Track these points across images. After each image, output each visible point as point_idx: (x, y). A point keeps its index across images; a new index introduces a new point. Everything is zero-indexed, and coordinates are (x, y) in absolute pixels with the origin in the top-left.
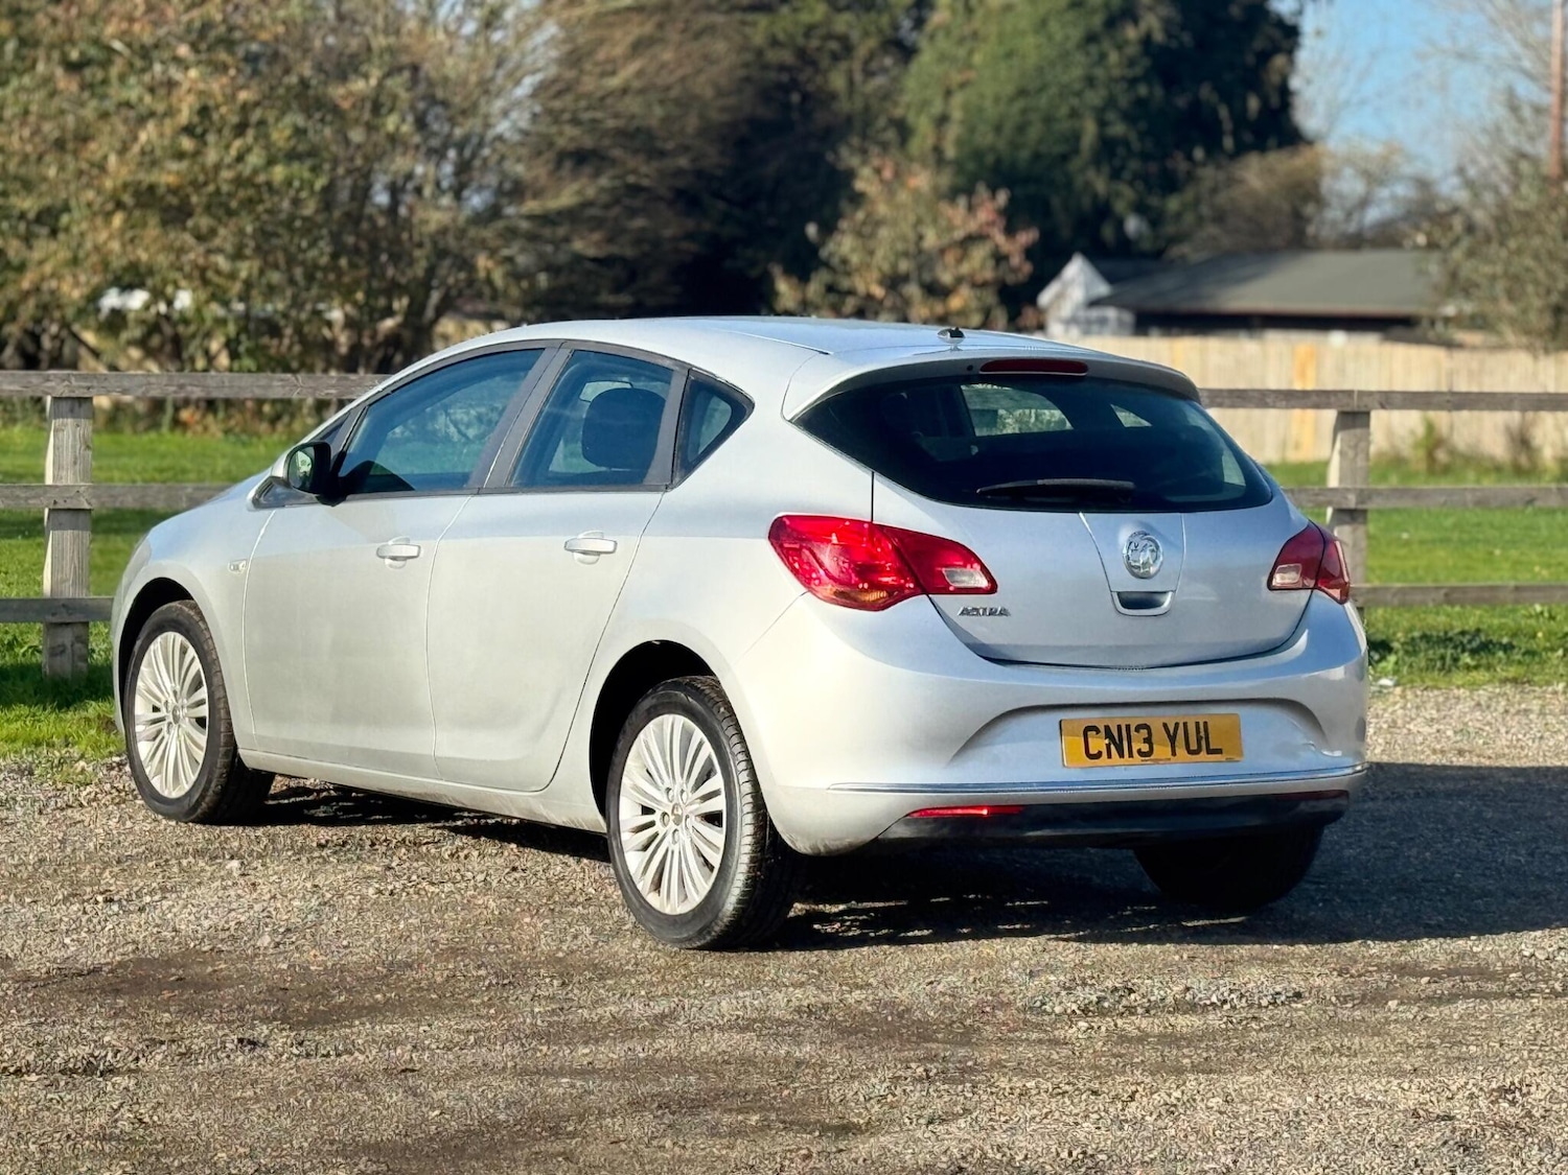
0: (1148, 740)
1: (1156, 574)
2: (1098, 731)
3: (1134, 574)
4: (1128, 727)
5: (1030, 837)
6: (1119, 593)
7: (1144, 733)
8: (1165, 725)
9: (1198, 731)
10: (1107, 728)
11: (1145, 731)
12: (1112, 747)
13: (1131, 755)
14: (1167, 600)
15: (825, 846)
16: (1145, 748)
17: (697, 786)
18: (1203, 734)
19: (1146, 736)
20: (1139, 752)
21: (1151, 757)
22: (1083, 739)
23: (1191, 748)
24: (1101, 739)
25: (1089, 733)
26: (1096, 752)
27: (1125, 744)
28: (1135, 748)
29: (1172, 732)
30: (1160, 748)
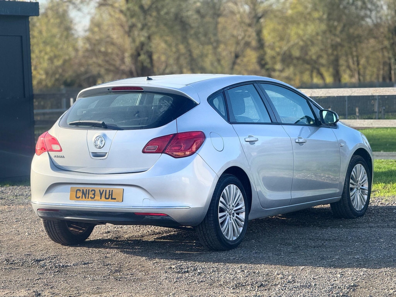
0: (94, 194)
1: (103, 147)
2: (80, 191)
3: (96, 147)
4: (89, 190)
6: (91, 152)
7: (93, 192)
8: (100, 191)
9: (109, 193)
10: (83, 190)
11: (94, 192)
12: (83, 195)
13: (88, 198)
14: (106, 155)
16: (93, 196)
18: (111, 193)
19: (94, 193)
20: (91, 198)
21: (94, 199)
22: (75, 193)
23: (106, 197)
24: (81, 193)
25: (78, 191)
26: (79, 197)
27: (87, 195)
28: (90, 196)
29: (101, 193)
30: (97, 197)
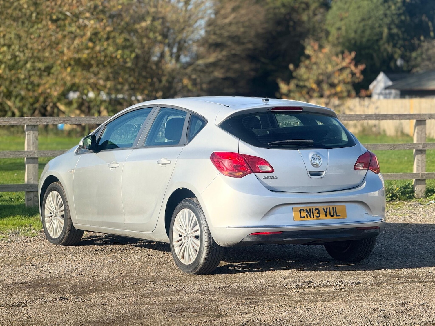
1: (320, 166)
2: (304, 210)
3: (313, 166)
4: (312, 209)
5: (285, 240)
6: (309, 172)
8: (323, 208)
9: (333, 210)
10: (306, 210)
11: (318, 210)
12: (308, 215)
13: (313, 217)
14: (324, 173)
15: (227, 244)
16: (318, 215)
17: (193, 228)
18: (335, 211)
19: (318, 212)
20: (316, 216)
21: (320, 218)
22: (299, 213)
23: (331, 215)
24: (304, 212)
25: (301, 211)
26: (303, 216)
27: (312, 214)
28: (315, 215)
29: (325, 211)
30: (322, 215)
